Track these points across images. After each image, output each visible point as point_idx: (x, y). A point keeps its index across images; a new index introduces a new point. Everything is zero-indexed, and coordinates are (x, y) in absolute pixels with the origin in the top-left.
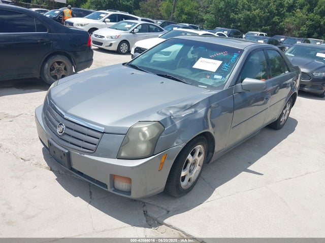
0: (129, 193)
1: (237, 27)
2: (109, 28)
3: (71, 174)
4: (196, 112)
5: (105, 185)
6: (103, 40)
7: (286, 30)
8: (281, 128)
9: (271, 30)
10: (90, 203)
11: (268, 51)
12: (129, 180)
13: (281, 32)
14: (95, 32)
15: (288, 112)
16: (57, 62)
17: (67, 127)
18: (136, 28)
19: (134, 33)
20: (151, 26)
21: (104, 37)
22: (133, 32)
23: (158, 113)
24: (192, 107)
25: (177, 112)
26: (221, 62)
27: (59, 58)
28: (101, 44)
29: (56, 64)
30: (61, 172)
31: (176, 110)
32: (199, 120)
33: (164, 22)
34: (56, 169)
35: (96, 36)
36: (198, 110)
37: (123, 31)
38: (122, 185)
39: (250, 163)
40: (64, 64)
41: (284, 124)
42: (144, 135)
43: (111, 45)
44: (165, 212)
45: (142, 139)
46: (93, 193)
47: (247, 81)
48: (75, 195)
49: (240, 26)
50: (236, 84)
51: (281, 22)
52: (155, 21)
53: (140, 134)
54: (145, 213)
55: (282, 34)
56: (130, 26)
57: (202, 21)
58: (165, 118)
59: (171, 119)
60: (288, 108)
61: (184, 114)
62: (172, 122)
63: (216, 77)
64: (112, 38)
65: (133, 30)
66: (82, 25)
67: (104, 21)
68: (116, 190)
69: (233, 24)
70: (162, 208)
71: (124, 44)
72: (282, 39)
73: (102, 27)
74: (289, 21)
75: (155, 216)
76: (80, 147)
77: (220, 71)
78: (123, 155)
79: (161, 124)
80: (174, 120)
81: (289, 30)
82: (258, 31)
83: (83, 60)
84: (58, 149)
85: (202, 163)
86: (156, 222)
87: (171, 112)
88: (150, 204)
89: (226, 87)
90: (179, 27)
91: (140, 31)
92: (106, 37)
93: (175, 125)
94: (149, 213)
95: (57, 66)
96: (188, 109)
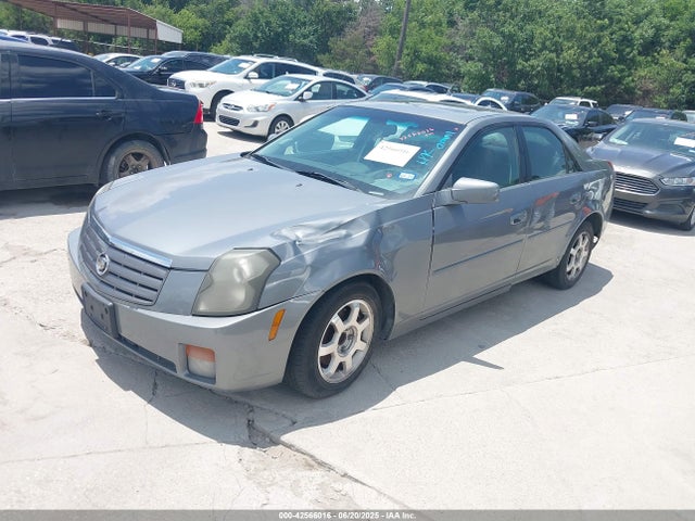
0: (213, 379)
1: (530, 88)
2: (255, 90)
3: (126, 352)
4: (348, 236)
5: (171, 365)
6: (242, 115)
7: (639, 92)
8: (569, 287)
9: (605, 93)
10: (150, 402)
11: (524, 129)
12: (210, 354)
13: (628, 97)
14: (226, 99)
15: (584, 254)
16: (133, 154)
17: (112, 261)
18: (309, 90)
19: (302, 100)
20: (339, 87)
21: (241, 108)
22: (300, 99)
23: (272, 235)
24: (340, 226)
25: (310, 235)
26: (418, 148)
27: (137, 147)
28: (236, 122)
29: (132, 158)
30: (108, 348)
31: (309, 231)
32: (353, 251)
33: (377, 79)
34: (99, 345)
35: (227, 105)
36: (352, 232)
37: (281, 97)
38: (201, 365)
39: (482, 348)
40: (147, 157)
41: (577, 279)
42: (241, 273)
43: (255, 124)
44: (288, 422)
45: (238, 280)
46: (160, 387)
47: (464, 183)
48: (126, 387)
49: (537, 86)
50: (440, 188)
51: (628, 76)
52: (354, 76)
53: (235, 271)
54: (250, 424)
55: (629, 102)
56: (295, 86)
57: (458, 76)
58: (283, 245)
59: (296, 246)
60: (582, 245)
61: (322, 238)
62: (297, 251)
63: (404, 175)
64: (258, 110)
65: (302, 95)
66: (201, 86)
67: (246, 77)
68: (192, 374)
69: (523, 82)
70: (283, 416)
71: (283, 123)
72: (627, 113)
73: (242, 88)
74: (644, 75)
75: (267, 428)
76: (131, 295)
77: (413, 165)
78: (202, 308)
79: (274, 253)
80: (301, 249)
81: (647, 93)
82: (576, 95)
83: (186, 151)
84: (97, 301)
85: (369, 336)
86: (267, 439)
87: (300, 234)
88: (262, 409)
89: (419, 194)
90: (403, 89)
91: (316, 96)
92: (245, 108)
93: (302, 258)
94: (257, 424)
95: (133, 161)
96: (334, 230)
